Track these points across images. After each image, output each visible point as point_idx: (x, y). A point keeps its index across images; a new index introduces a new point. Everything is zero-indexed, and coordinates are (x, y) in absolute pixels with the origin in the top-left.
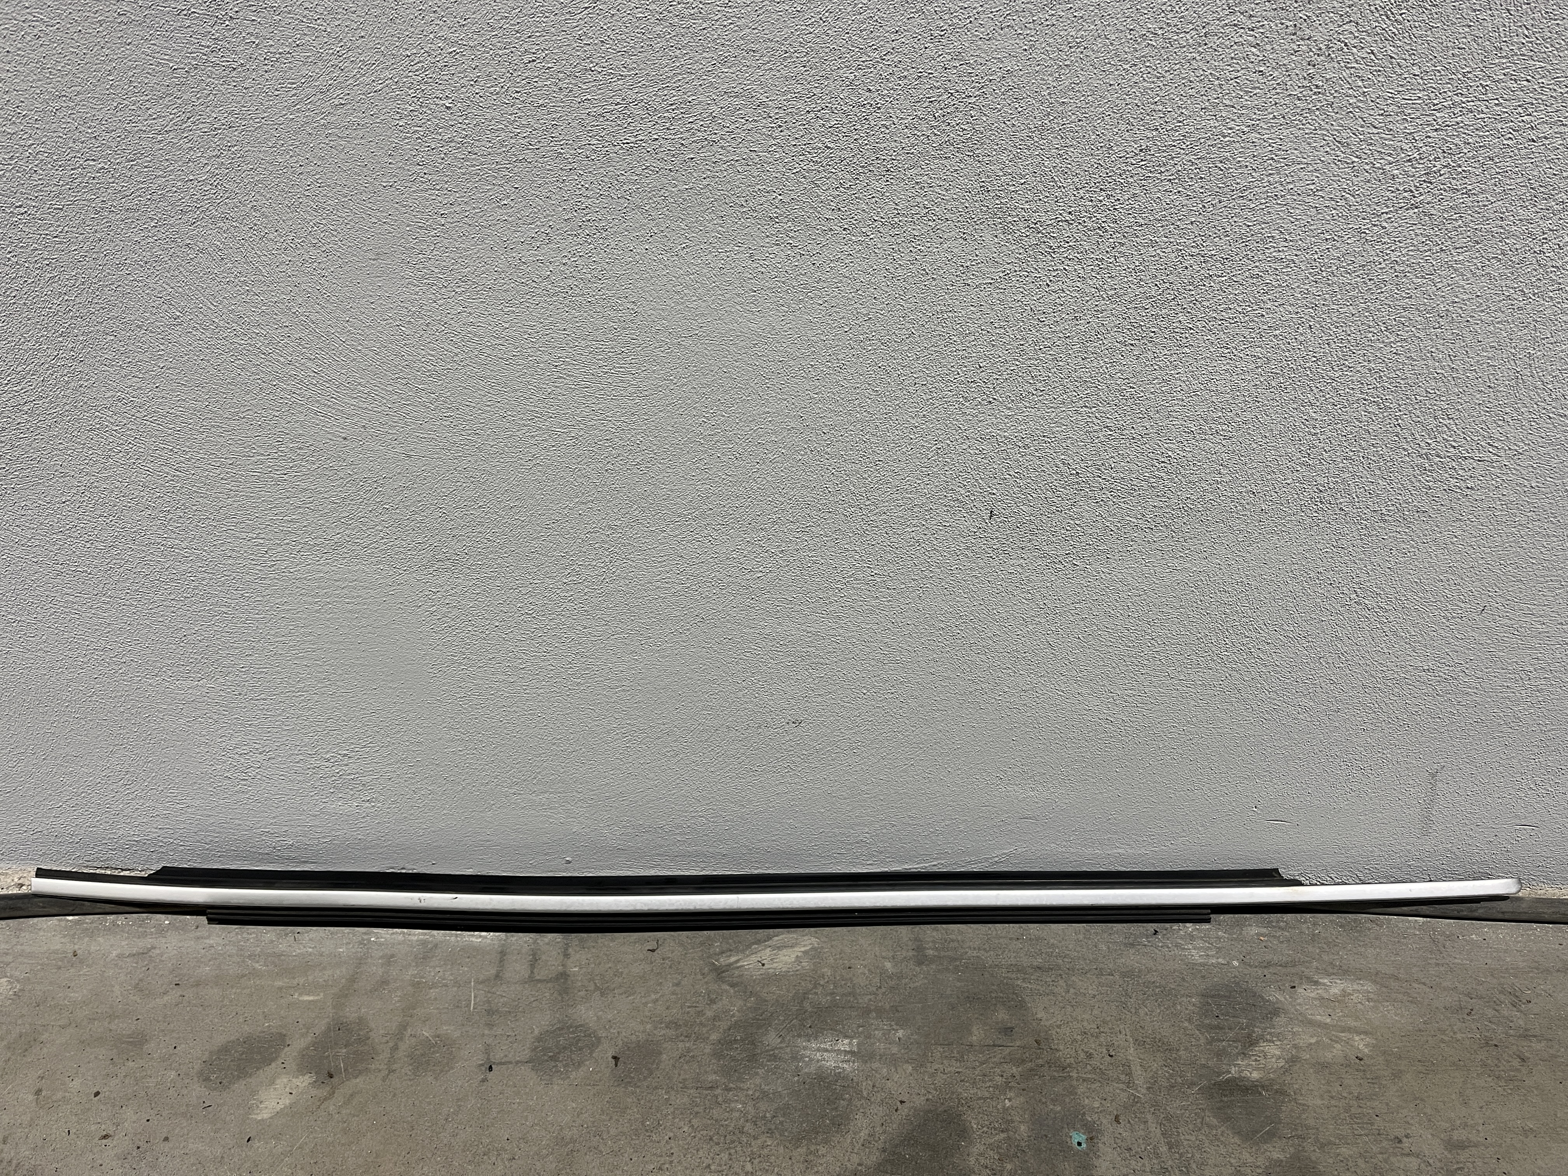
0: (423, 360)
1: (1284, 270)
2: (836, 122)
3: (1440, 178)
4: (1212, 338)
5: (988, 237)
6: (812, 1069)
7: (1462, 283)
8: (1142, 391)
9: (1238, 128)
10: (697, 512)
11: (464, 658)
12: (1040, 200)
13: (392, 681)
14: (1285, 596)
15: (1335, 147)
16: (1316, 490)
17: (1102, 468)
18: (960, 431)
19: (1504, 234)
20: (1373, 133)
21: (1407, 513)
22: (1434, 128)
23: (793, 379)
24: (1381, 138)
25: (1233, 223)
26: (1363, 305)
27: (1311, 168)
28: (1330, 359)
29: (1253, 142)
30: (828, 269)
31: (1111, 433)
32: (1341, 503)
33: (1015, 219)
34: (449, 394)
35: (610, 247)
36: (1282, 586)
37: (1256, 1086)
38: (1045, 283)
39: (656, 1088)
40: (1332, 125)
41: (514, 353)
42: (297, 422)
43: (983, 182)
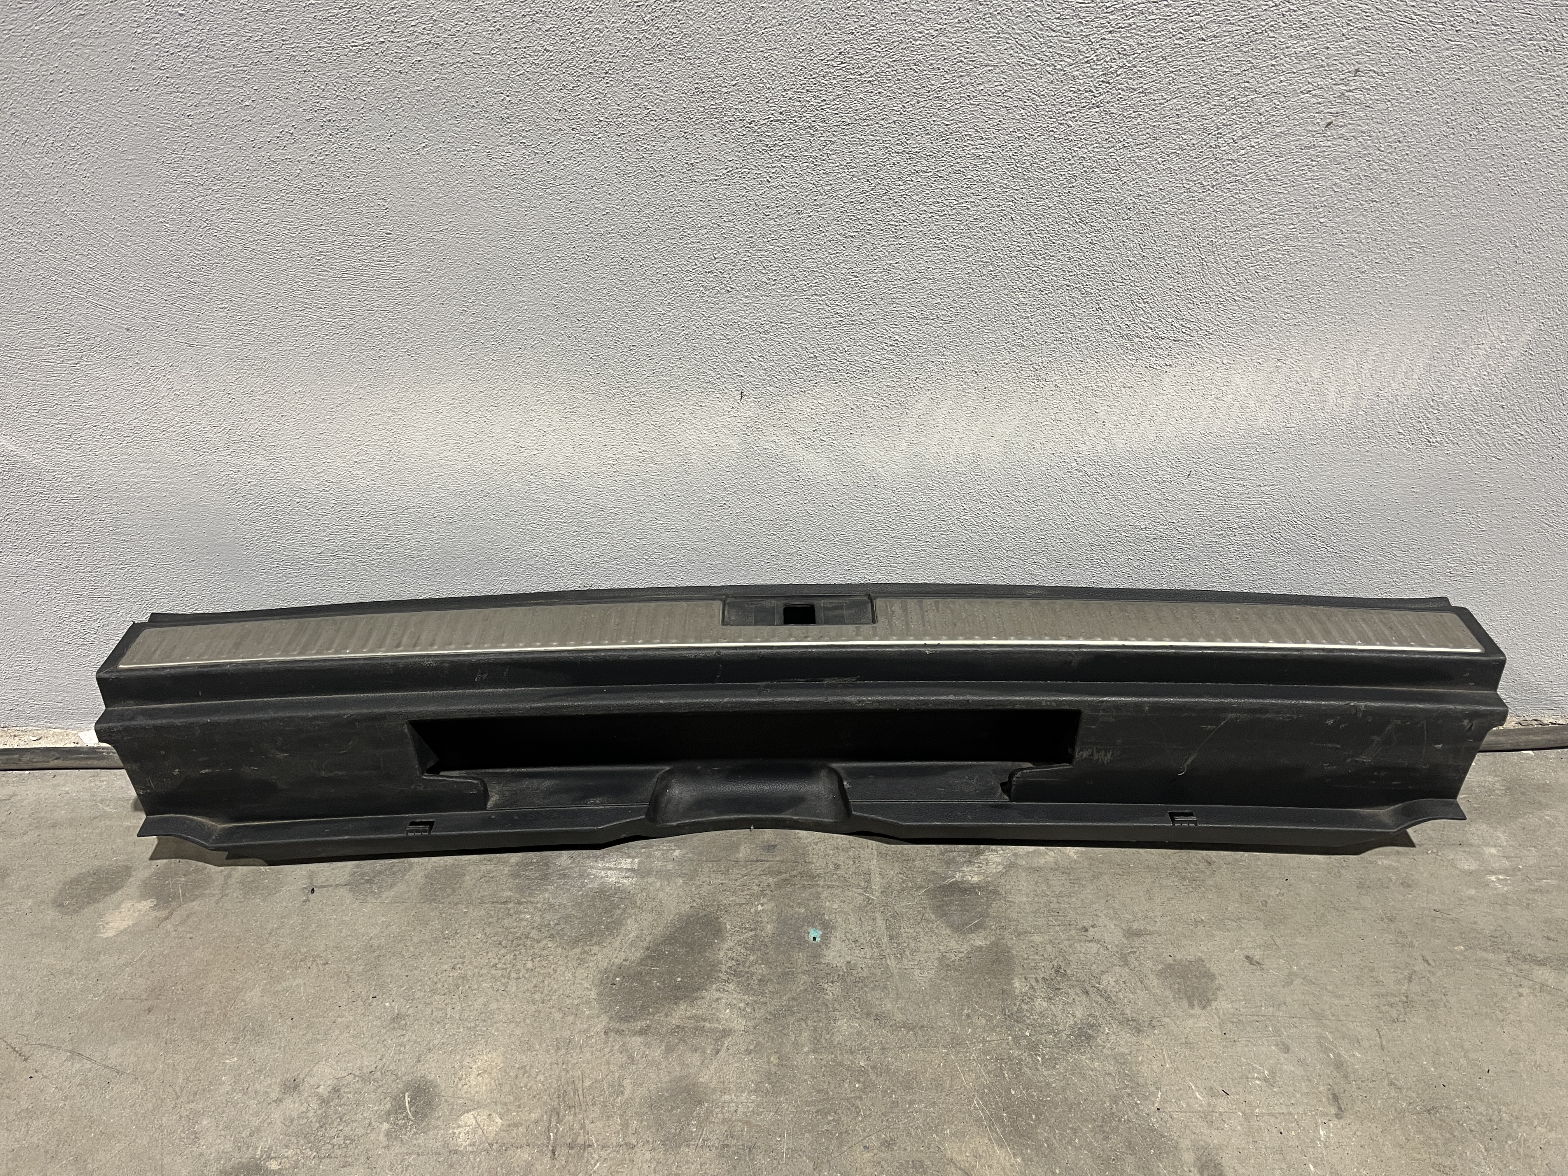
0: (191, 254)
1: (983, 166)
2: (551, 26)
3: (1117, 78)
4: (925, 230)
5: (708, 136)
6: (596, 885)
7: (1145, 176)
8: (865, 280)
9: (927, 32)
10: (469, 395)
11: (272, 532)
12: (752, 101)
13: (208, 553)
14: (1013, 465)
15: (1018, 50)
16: (1032, 369)
17: (837, 351)
18: (704, 318)
19: (1181, 130)
20: (1051, 36)
21: (1114, 388)
22: (1109, 30)
23: (543, 270)
24: (1059, 41)
25: (932, 122)
26: (1058, 199)
27: (998, 71)
28: (1033, 248)
29: (942, 46)
30: (562, 167)
31: (842, 319)
32: (1055, 380)
33: (731, 119)
34: (220, 286)
35: (354, 146)
36: (1009, 456)
37: (975, 888)
38: (765, 179)
39: (457, 904)
40: (1013, 29)
41: (277, 248)
42: (80, 314)
43: (697, 83)
